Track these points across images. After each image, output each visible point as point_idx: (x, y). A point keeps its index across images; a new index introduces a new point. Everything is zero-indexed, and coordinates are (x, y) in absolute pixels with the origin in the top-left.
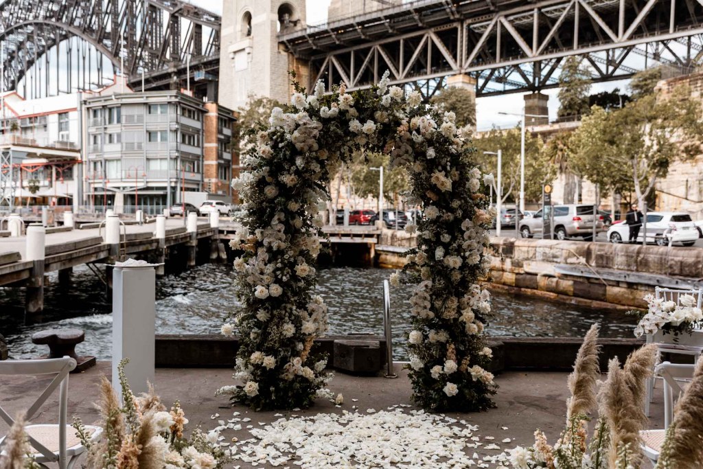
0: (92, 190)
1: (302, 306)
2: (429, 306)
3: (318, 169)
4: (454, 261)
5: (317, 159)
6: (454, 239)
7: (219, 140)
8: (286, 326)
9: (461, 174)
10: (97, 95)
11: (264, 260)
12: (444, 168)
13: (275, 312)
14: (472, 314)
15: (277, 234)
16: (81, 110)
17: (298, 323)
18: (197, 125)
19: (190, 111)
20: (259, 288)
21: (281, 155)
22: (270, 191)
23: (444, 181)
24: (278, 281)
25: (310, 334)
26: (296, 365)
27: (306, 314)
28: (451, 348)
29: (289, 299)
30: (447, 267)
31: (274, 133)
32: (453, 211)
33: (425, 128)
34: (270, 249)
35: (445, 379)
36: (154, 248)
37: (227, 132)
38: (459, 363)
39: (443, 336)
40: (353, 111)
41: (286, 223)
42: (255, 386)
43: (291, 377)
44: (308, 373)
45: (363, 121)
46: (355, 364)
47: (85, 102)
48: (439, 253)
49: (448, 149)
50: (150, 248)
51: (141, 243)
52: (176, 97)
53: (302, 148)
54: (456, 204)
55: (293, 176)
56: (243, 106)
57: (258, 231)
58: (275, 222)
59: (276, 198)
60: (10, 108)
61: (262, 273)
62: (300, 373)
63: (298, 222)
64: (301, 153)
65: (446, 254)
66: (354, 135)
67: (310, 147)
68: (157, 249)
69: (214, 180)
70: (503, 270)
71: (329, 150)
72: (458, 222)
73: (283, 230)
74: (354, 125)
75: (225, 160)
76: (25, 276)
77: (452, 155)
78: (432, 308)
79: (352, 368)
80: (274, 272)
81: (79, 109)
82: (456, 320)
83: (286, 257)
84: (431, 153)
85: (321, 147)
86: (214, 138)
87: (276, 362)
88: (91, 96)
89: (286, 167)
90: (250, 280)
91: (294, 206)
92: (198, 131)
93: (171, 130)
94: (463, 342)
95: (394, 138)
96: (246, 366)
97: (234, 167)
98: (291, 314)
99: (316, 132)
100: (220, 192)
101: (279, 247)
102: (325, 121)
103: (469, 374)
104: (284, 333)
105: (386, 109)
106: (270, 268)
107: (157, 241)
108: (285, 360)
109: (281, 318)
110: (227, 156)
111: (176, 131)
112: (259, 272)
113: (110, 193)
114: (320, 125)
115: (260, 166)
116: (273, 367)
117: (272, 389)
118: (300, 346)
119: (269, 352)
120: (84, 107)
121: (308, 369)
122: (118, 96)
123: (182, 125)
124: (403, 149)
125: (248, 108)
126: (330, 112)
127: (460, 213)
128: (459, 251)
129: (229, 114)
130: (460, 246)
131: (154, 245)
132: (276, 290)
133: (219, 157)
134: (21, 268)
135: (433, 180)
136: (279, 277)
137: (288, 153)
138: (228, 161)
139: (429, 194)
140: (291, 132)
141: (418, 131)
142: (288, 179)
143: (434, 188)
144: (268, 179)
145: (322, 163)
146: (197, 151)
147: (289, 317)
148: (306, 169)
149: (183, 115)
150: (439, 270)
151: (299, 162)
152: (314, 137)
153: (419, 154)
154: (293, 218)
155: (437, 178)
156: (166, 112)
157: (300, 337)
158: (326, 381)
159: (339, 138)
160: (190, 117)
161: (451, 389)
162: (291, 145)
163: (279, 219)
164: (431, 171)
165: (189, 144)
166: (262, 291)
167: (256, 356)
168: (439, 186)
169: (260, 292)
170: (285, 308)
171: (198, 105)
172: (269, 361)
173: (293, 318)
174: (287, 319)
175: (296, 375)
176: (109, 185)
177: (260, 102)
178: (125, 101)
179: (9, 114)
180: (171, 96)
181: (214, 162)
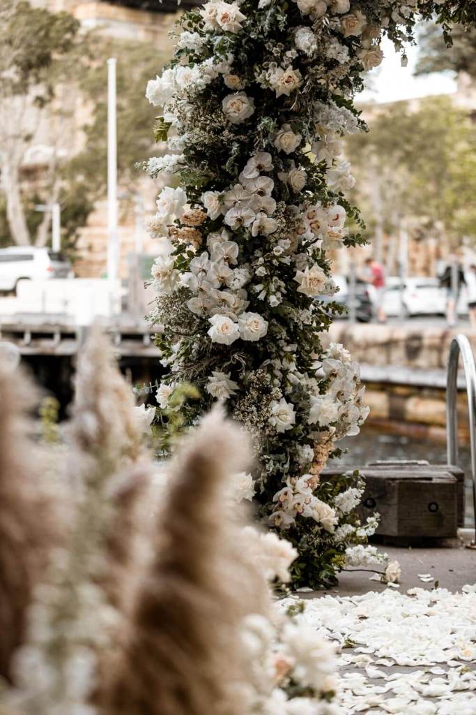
1: (304, 366)
3: (344, 57)
8: (276, 407)
11: (227, 259)
13: (251, 377)
15: (257, 201)
17: (299, 401)
20: (218, 321)
21: (266, 24)
22: (237, 107)
24: (256, 305)
26: (302, 492)
27: (314, 383)
29: (280, 349)
43: (288, 520)
46: (400, 520)
53: (312, 10)
55: (290, 71)
58: (250, 172)
59: (254, 119)
61: (224, 287)
62: (308, 512)
63: (297, 177)
64: (309, 20)
67: (330, 7)
73: (269, 191)
80: (247, 287)
87: (257, 487)
89: (276, 51)
90: (194, 305)
91: (288, 140)
101: (261, 228)
104: (273, 421)
106: (240, 277)
108: (275, 483)
109: (266, 391)
112: (218, 285)
115: (208, 50)
116: (249, 496)
118: (307, 453)
121: (323, 505)
132: (255, 326)
136: (261, 297)
137: (282, 18)
142: (280, 79)
144: (231, 81)
147: (283, 388)
151: (305, 39)
154: (287, 168)
157: (305, 431)
158: (362, 532)
163: (259, 167)
166: (226, 326)
169: (223, 329)
170: (270, 369)
172: (242, 484)
173: (289, 389)
174: (276, 391)
175: (299, 517)
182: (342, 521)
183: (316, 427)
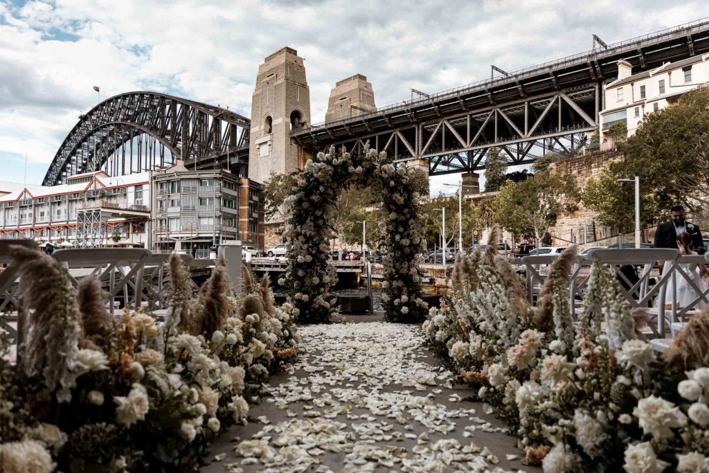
0: (159, 239)
1: (322, 268)
2: (392, 266)
3: (331, 193)
4: (406, 242)
5: (331, 188)
6: (405, 230)
7: (250, 205)
8: (314, 278)
9: (409, 195)
10: (163, 173)
11: (302, 242)
12: (400, 192)
13: (308, 271)
14: (415, 270)
15: (309, 228)
16: (152, 183)
17: (320, 276)
18: (235, 193)
19: (229, 184)
20: (300, 257)
21: (312, 185)
22: (305, 205)
23: (399, 198)
24: (310, 253)
25: (327, 284)
26: (320, 300)
27: (324, 273)
28: (405, 289)
29: (316, 264)
30: (402, 245)
31: (307, 174)
32: (405, 215)
33: (389, 170)
34: (305, 236)
35: (401, 305)
37: (256, 198)
38: (409, 298)
39: (400, 283)
40: (350, 161)
41: (314, 221)
42: (298, 310)
43: (317, 306)
44: (327, 305)
45: (355, 167)
47: (155, 178)
48: (397, 237)
49: (401, 182)
52: (220, 174)
53: (323, 181)
54: (406, 211)
55: (318, 196)
57: (298, 227)
58: (308, 221)
59: (308, 208)
60: (99, 182)
61: (301, 249)
62: (323, 304)
63: (321, 222)
64: (322, 184)
65: (402, 238)
66: (351, 174)
67: (328, 180)
69: (246, 232)
70: (447, 287)
71: (338, 183)
72: (407, 220)
73: (312, 225)
74: (351, 169)
75: (254, 218)
77: (404, 185)
78: (394, 267)
79: (350, 310)
80: (308, 249)
81: (150, 182)
82: (407, 274)
83: (314, 240)
84: (392, 183)
85: (333, 181)
86: (246, 203)
87: (309, 298)
88: (159, 173)
89: (314, 191)
90: (294, 253)
91: (318, 213)
92: (235, 198)
93: (216, 197)
94: (411, 286)
95: (372, 176)
96: (292, 301)
97: (260, 223)
98: (317, 272)
99: (330, 172)
100: (250, 241)
101: (310, 234)
102: (336, 167)
103: (415, 303)
104: (313, 282)
105: (368, 161)
106: (305, 246)
108: (314, 297)
109: (312, 274)
110: (255, 215)
111: (220, 198)
113: (172, 242)
114: (333, 169)
115: (300, 191)
116: (307, 300)
117: (307, 312)
118: (322, 289)
119: (304, 293)
120: (154, 181)
121: (327, 303)
122: (178, 173)
123: (225, 194)
124: (377, 182)
125: (270, 182)
126: (338, 162)
127: (408, 215)
128: (408, 236)
129: (257, 186)
130: (409, 234)
132: (309, 258)
133: (250, 216)
135: (394, 198)
136: (311, 251)
137: (315, 184)
138: (257, 219)
139: (392, 207)
140: (317, 173)
141: (385, 172)
142: (314, 198)
143: (395, 203)
144: (304, 198)
145: (333, 189)
146: (234, 212)
148: (325, 192)
149: (225, 186)
150: (397, 247)
151: (321, 188)
152: (330, 175)
153: (386, 184)
154: (318, 220)
155: (396, 197)
156: (213, 185)
157: (322, 284)
158: (336, 310)
159: (342, 175)
160: (229, 188)
161: (405, 310)
162: (316, 180)
163: (310, 220)
164: (392, 193)
165: (229, 207)
167: (297, 295)
168: (397, 201)
169: (300, 259)
170: (313, 269)
171: (235, 180)
172: (305, 297)
174: (315, 274)
175: (320, 305)
176: (171, 236)
177: (279, 178)
178: (183, 177)
179: (99, 187)
180: (216, 173)
181: (246, 220)
182: (332, 307)
183: (324, 283)
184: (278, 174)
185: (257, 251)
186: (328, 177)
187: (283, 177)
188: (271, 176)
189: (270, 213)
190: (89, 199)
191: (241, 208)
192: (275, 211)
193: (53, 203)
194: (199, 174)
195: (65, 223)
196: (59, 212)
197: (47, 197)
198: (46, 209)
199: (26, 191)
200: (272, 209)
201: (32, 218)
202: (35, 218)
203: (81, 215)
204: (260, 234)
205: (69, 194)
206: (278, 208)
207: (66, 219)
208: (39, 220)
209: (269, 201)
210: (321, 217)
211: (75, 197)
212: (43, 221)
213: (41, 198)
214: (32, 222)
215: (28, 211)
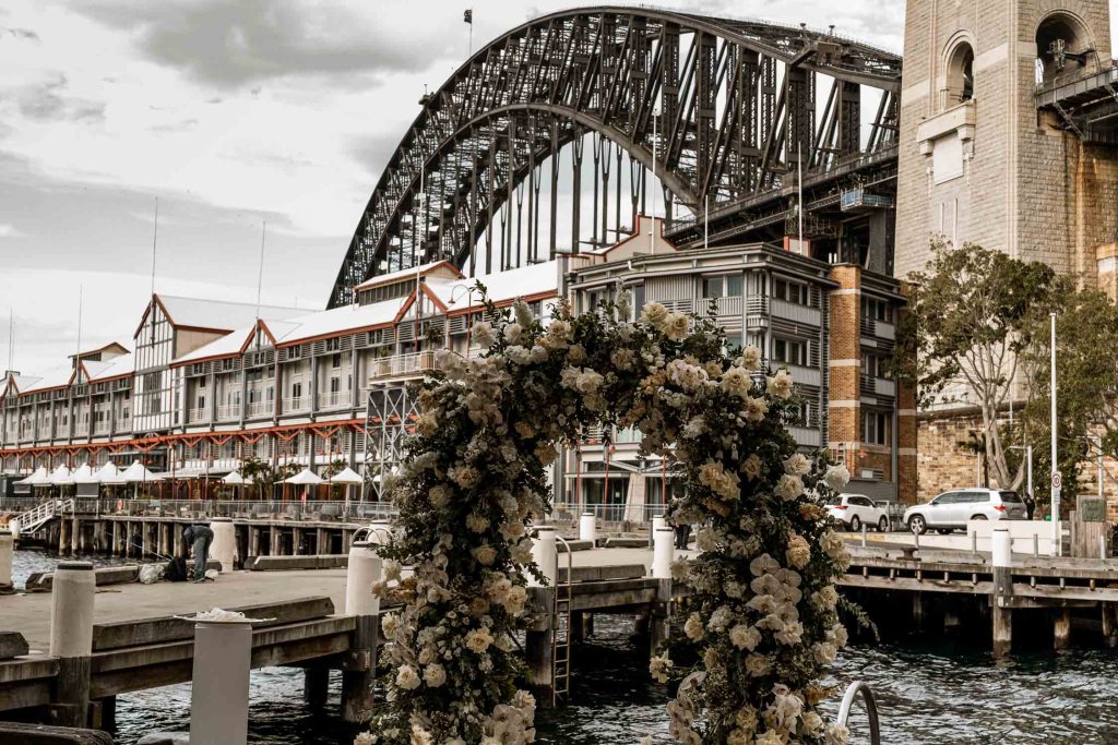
0: (583, 468)
3: (515, 456)
6: (746, 592)
7: (864, 351)
10: (599, 261)
11: (413, 620)
12: (726, 455)
13: (434, 715)
15: (437, 574)
16: (566, 294)
18: (812, 317)
19: (794, 287)
22: (437, 496)
23: (721, 480)
24: (438, 659)
29: (461, 693)
32: (744, 536)
36: (646, 599)
37: (885, 330)
41: (454, 554)
47: (573, 276)
49: (735, 418)
50: (636, 601)
51: (611, 589)
52: (762, 256)
53: (480, 421)
54: (747, 523)
56: (920, 269)
58: (437, 551)
60: (432, 297)
61: (413, 642)
63: (485, 553)
65: (734, 620)
67: (491, 419)
68: (654, 602)
69: (851, 445)
74: (570, 376)
75: (880, 397)
76: (340, 646)
77: (742, 429)
80: (433, 643)
81: (560, 293)
83: (452, 615)
85: (513, 418)
86: (851, 347)
88: (586, 264)
89: (457, 452)
92: (813, 331)
93: (749, 333)
97: (903, 412)
98: (463, 721)
99: (500, 391)
100: (867, 474)
101: (439, 597)
102: (518, 371)
107: (654, 584)
110: (885, 387)
111: (761, 334)
113: (619, 475)
114: (509, 379)
120: (571, 287)
122: (640, 260)
123: (776, 319)
125: (932, 274)
126: (531, 355)
129: (890, 288)
131: (648, 594)
132: (435, 675)
133: (865, 389)
134: (329, 630)
136: (441, 651)
138: (889, 399)
140: (466, 392)
142: (460, 474)
143: (710, 493)
146: (812, 378)
147: (460, 727)
149: (781, 296)
152: (497, 399)
154: (479, 544)
155: (708, 475)
156: (740, 293)
160: (795, 301)
162: (463, 416)
163: (443, 546)
164: (698, 461)
165: (794, 362)
166: (406, 675)
168: (714, 489)
171: (816, 272)
173: (467, 728)
174: (454, 729)
176: (617, 457)
177: (960, 259)
178: (652, 271)
179: (429, 309)
180: (750, 256)
181: (852, 404)
184: (957, 246)
185: (882, 511)
186: (493, 407)
187: (973, 255)
188: (932, 256)
189: (933, 379)
190: (406, 346)
191: (832, 363)
192: (948, 372)
193: (322, 360)
194: (699, 261)
195: (348, 417)
196: (335, 384)
197: (307, 342)
198: (304, 377)
199: (261, 326)
200: (936, 365)
201: (274, 401)
202: (280, 403)
203: (377, 395)
204: (903, 451)
205: (359, 332)
206: (963, 361)
207: (350, 405)
208: (289, 410)
209: (930, 339)
210: (493, 536)
211: (372, 341)
212: (299, 410)
213: (294, 347)
214: (272, 414)
215: (266, 384)
